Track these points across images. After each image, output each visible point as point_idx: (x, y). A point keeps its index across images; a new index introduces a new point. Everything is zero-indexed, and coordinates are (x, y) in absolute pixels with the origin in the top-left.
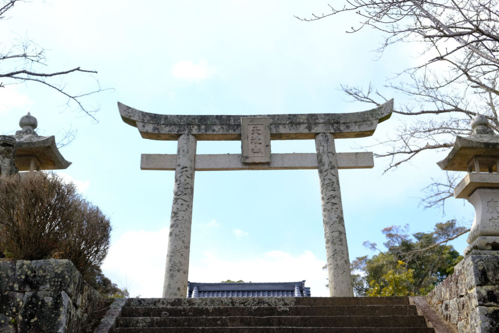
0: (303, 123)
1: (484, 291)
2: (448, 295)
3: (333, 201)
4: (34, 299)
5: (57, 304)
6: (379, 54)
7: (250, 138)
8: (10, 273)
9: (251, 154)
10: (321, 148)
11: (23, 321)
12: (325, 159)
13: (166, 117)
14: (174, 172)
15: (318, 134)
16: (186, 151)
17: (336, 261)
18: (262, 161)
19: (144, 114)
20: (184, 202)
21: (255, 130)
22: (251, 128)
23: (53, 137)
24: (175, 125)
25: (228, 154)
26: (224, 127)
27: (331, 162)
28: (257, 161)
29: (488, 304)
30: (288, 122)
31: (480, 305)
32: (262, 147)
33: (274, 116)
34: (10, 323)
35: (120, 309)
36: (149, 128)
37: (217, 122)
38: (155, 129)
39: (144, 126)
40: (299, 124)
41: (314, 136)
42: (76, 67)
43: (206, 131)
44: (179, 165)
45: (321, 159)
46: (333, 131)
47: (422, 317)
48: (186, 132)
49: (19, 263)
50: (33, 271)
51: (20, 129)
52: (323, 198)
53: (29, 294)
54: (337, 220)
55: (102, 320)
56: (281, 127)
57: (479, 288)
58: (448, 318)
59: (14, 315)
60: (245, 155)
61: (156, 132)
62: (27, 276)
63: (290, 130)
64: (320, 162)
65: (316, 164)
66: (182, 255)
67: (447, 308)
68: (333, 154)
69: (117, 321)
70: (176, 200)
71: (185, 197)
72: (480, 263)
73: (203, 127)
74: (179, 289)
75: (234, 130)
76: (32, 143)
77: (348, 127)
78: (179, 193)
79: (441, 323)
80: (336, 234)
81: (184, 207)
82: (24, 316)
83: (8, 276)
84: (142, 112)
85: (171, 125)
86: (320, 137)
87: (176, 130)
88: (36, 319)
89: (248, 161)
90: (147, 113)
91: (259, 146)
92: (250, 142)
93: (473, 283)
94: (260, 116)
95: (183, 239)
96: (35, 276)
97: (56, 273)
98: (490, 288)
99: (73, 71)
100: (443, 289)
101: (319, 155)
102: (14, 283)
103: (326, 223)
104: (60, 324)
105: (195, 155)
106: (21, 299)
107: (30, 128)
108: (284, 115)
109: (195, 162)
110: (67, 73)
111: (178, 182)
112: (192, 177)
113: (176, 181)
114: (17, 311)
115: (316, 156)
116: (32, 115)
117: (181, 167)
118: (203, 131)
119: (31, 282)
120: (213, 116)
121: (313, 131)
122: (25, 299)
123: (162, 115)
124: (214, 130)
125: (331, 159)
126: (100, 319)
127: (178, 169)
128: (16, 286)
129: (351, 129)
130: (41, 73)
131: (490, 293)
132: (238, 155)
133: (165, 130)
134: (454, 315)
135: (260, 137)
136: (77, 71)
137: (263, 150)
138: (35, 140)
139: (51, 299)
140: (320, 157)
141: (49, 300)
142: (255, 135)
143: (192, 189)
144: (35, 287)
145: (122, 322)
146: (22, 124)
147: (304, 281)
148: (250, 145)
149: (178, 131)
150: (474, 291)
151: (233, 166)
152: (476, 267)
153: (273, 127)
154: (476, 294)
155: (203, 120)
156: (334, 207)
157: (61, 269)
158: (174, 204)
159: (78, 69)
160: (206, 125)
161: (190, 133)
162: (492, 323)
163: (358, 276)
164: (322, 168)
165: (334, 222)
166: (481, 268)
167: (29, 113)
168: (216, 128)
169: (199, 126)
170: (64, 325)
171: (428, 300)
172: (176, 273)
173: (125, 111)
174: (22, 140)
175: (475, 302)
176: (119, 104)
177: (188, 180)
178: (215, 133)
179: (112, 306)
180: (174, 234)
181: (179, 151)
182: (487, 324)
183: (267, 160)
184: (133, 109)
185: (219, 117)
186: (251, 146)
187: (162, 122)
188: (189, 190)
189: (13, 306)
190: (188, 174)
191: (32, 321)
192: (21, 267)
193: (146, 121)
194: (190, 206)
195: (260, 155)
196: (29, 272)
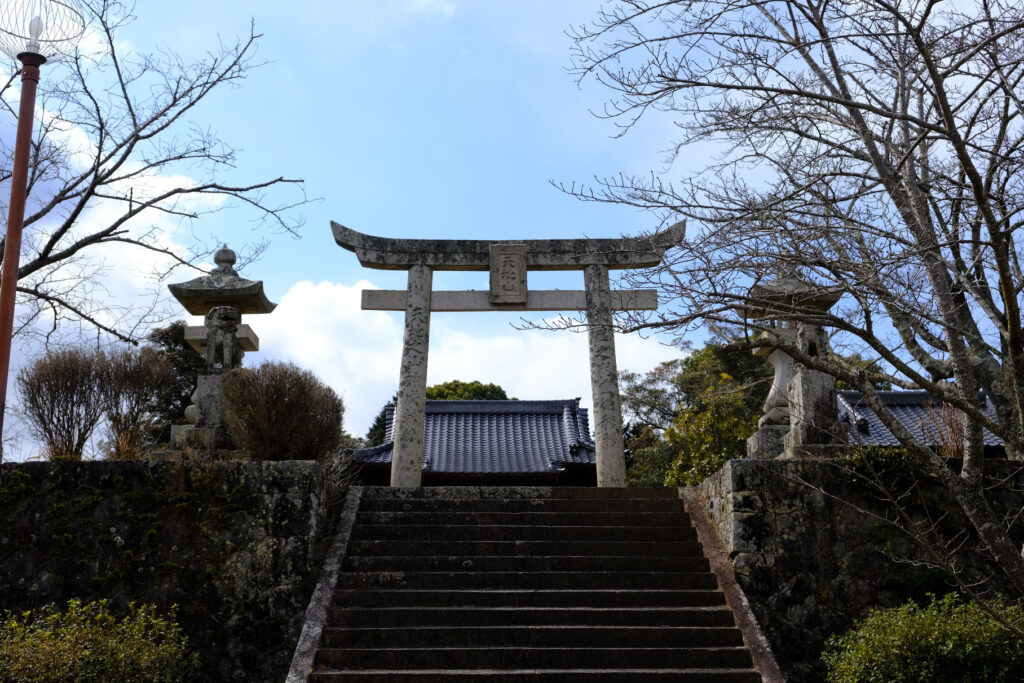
0: (569, 252)
1: (740, 498)
2: (713, 493)
3: (604, 354)
4: (283, 502)
5: (307, 506)
6: (667, 166)
7: (501, 272)
8: (256, 474)
9: (501, 292)
10: (591, 285)
11: (274, 523)
12: (596, 300)
13: (393, 242)
14: (404, 313)
15: (588, 265)
16: (419, 287)
17: (605, 429)
18: (516, 301)
19: (366, 238)
20: (417, 355)
21: (508, 262)
22: (502, 259)
23: (261, 283)
24: (405, 252)
25: (473, 291)
26: (469, 256)
27: (603, 304)
28: (510, 301)
29: (743, 509)
30: (549, 251)
31: (735, 511)
32: (516, 283)
33: (532, 242)
34: (261, 525)
35: (358, 502)
36: (372, 256)
37: (459, 249)
38: (379, 258)
39: (365, 254)
40: (564, 252)
41: (584, 267)
42: (278, 177)
43: (445, 261)
44: (411, 306)
45: (591, 299)
46: (606, 262)
47: (688, 514)
48: (419, 262)
49: (265, 464)
50: (280, 472)
51: (215, 266)
52: (591, 350)
53: (277, 496)
54: (608, 378)
55: (342, 515)
56: (540, 256)
57: (735, 493)
58: (711, 516)
59: (264, 517)
60: (494, 293)
61: (381, 262)
62: (274, 478)
63: (552, 260)
64: (589, 302)
65: (584, 306)
66: (416, 420)
67: (712, 506)
68: (606, 293)
69: (358, 516)
70: (407, 352)
71: (418, 348)
72: (739, 468)
73: (441, 255)
74: (412, 462)
75: (481, 260)
76: (236, 290)
77: (626, 257)
78: (412, 342)
79: (705, 522)
80: (607, 396)
81: (418, 360)
82: (274, 518)
83: (254, 477)
84: (363, 235)
85: (399, 252)
86: (590, 270)
87: (407, 260)
88: (286, 521)
89: (498, 301)
90: (369, 237)
91: (512, 282)
92: (501, 276)
93: (731, 488)
94: (514, 241)
95: (416, 400)
96: (282, 478)
97: (304, 475)
98: (746, 493)
99: (274, 182)
100: (711, 485)
101: (587, 293)
102: (261, 485)
103: (594, 381)
104: (311, 527)
105: (431, 291)
106: (270, 501)
107: (228, 265)
108: (544, 241)
109: (430, 302)
110: (266, 185)
111: (410, 328)
112: (427, 321)
113: (407, 326)
114: (267, 513)
115: (584, 295)
116: (229, 247)
117: (413, 308)
118: (441, 261)
119: (279, 484)
120: (453, 241)
121: (582, 262)
122: (274, 501)
123: (388, 239)
124: (455, 260)
125: (604, 300)
126: (339, 514)
127: (410, 310)
128: (264, 487)
129: (630, 259)
130: (235, 187)
131: (746, 499)
132: (485, 293)
133: (393, 259)
134: (717, 514)
135: (514, 270)
136: (279, 182)
137: (517, 286)
138: (239, 286)
139: (301, 501)
140: (589, 297)
141: (298, 503)
142: (508, 268)
143: (427, 336)
144: (283, 489)
145: (362, 517)
146: (217, 260)
147: (579, 399)
148: (501, 280)
149: (409, 261)
150: (730, 496)
151: (478, 307)
152: (734, 472)
153: (530, 256)
154: (732, 500)
155: (441, 245)
156: (605, 362)
157: (308, 470)
158: (404, 355)
159: (281, 180)
160: (445, 253)
161: (424, 263)
162: (745, 530)
163: (664, 391)
164: (591, 310)
165: (605, 381)
166: (739, 473)
167: (225, 246)
168: (458, 257)
169: (436, 254)
170: (315, 528)
171: (699, 492)
172: (408, 443)
173: (341, 233)
174: (222, 285)
175: (731, 507)
176: (333, 223)
177: (423, 325)
178: (456, 263)
179: (348, 497)
180: (405, 394)
181: (410, 286)
182: (740, 530)
183: (523, 300)
184: (350, 231)
185: (460, 243)
186: (502, 282)
187: (389, 249)
188: (423, 338)
189: (263, 508)
190: (422, 317)
191: (283, 523)
192: (267, 468)
193: (367, 247)
194: (425, 359)
195: (513, 293)
196: (276, 474)
